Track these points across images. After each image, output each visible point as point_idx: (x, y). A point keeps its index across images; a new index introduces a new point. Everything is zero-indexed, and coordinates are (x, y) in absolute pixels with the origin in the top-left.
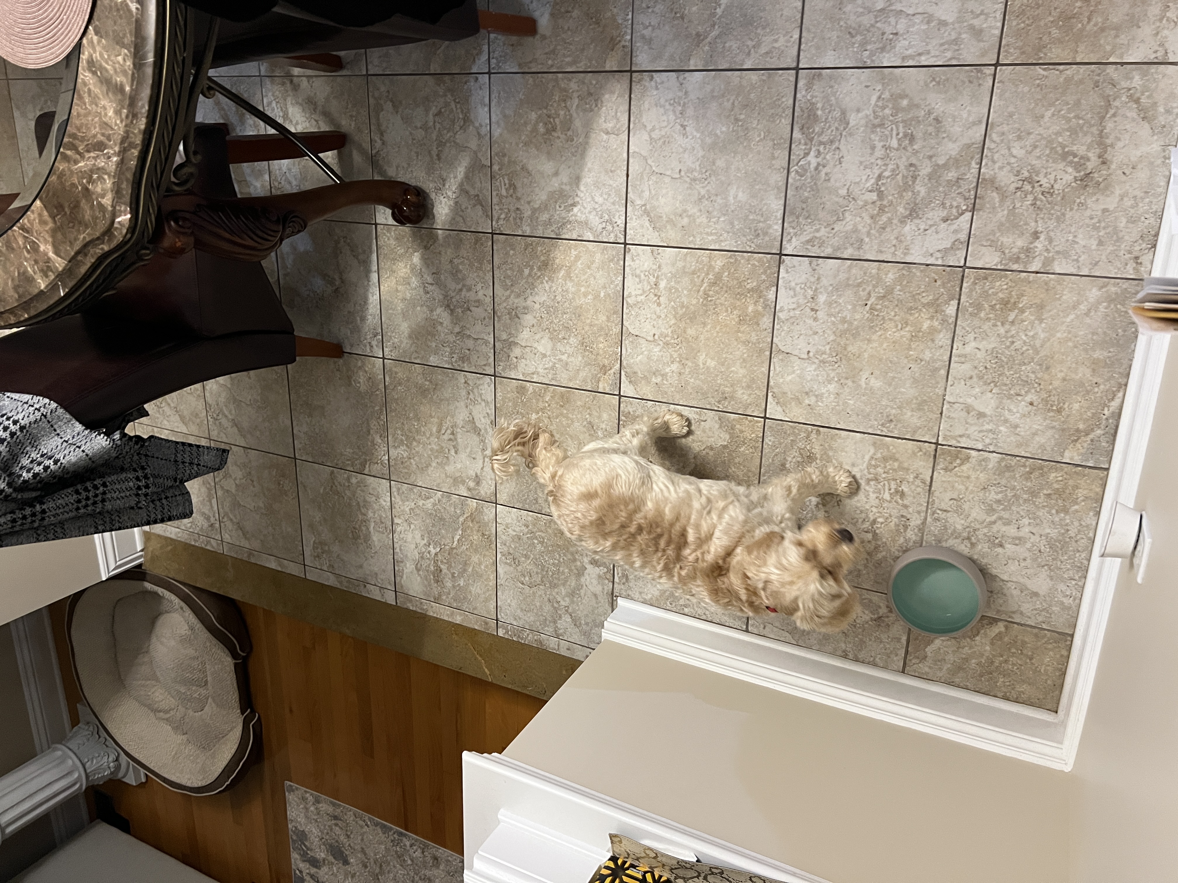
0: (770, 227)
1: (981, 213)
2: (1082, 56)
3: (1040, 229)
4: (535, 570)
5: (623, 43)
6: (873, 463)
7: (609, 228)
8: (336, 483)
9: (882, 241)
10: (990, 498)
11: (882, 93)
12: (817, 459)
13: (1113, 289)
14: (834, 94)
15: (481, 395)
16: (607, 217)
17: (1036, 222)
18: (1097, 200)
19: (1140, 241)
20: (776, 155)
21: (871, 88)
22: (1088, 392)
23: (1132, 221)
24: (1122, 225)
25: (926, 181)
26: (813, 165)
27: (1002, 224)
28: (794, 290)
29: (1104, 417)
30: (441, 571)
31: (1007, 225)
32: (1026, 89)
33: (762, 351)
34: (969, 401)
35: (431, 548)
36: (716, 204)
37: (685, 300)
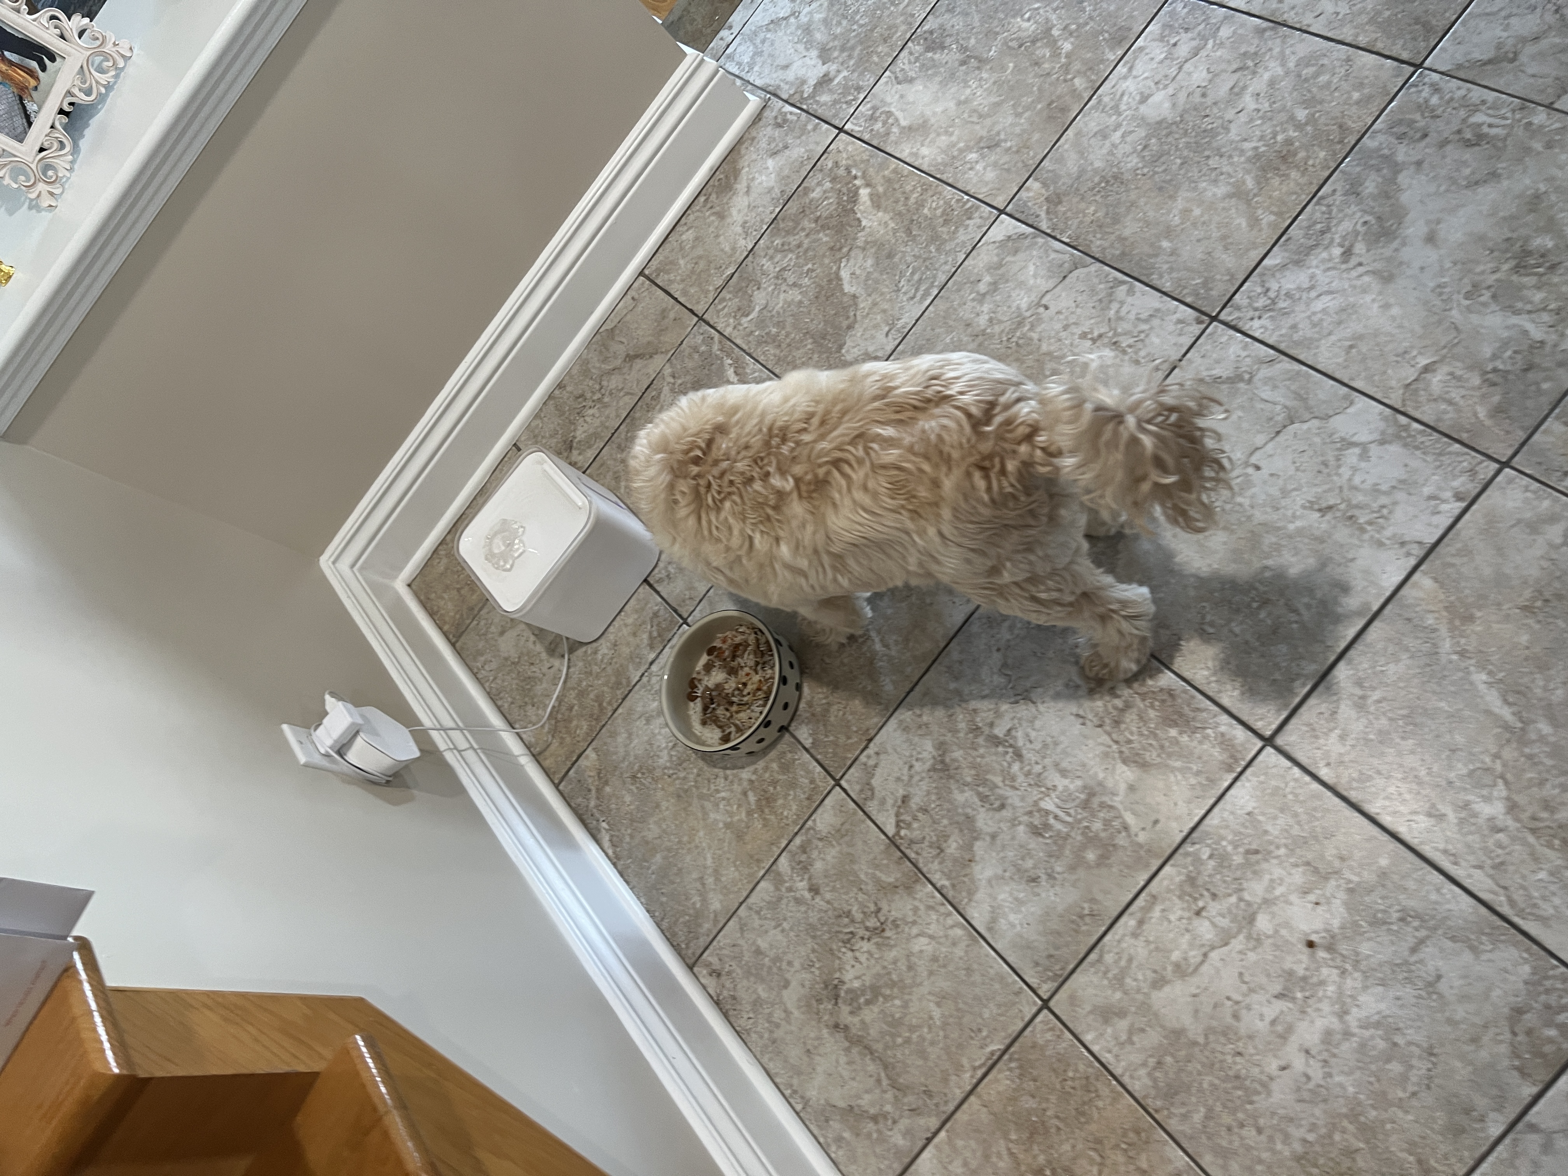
1: (882, 847)
2: (974, 1107)
3: (818, 899)
11: (1129, 836)
13: (707, 926)
14: (1184, 771)
17: (828, 902)
19: (730, 994)
24: (760, 989)
27: (852, 862)
29: (601, 820)
31: (848, 867)
32: (986, 1013)
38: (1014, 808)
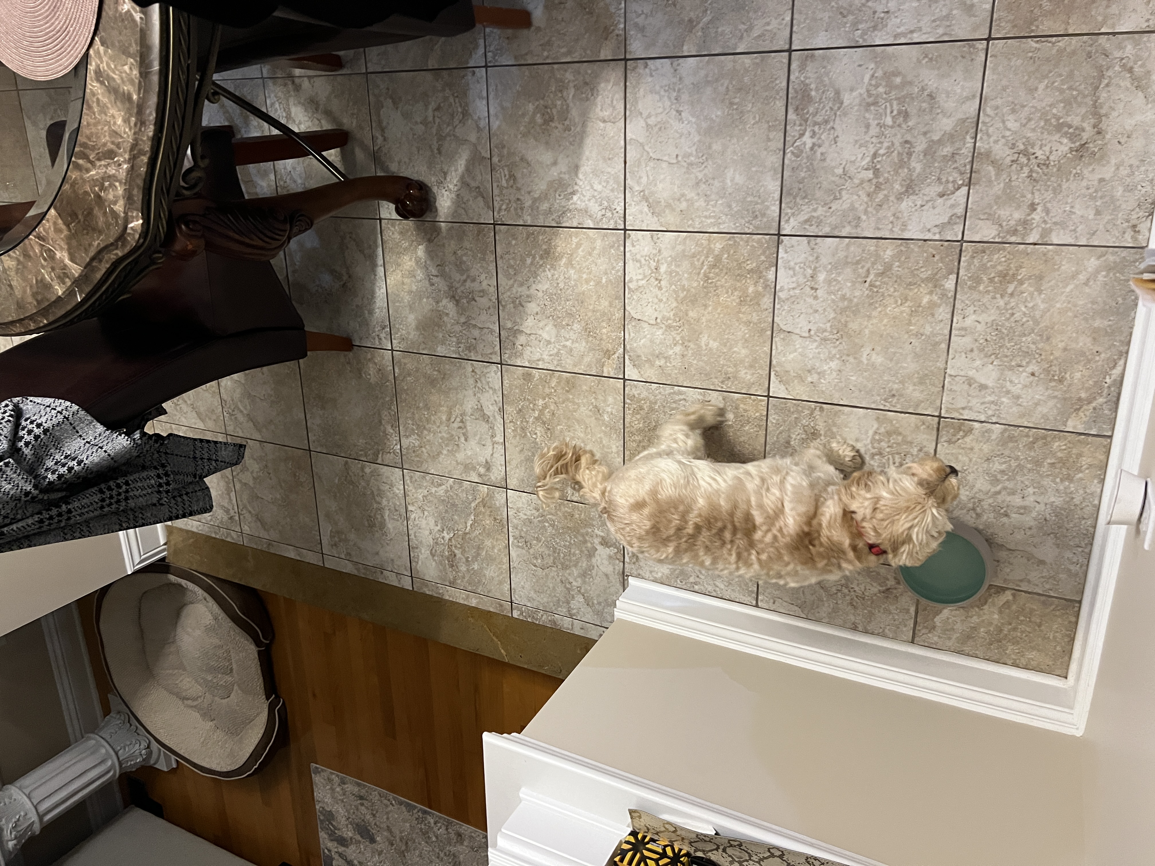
0: (768, 208)
1: (977, 187)
2: (1074, 27)
3: (1037, 201)
4: (547, 552)
5: (617, 32)
6: (877, 437)
7: (609, 214)
8: (351, 473)
9: (879, 219)
10: (994, 469)
11: (875, 72)
12: (821, 435)
13: (1111, 258)
14: (827, 74)
15: (488, 383)
16: (606, 204)
17: (1033, 193)
18: (1094, 170)
19: (1137, 210)
20: (771, 137)
21: (864, 67)
22: (1089, 361)
23: (1129, 189)
24: (1119, 194)
25: (921, 157)
26: (809, 145)
28: (793, 269)
29: (1106, 385)
30: (455, 556)
32: (1019, 62)
33: (763, 331)
34: (971, 373)
35: (445, 534)
36: (713, 187)
37: (685, 283)
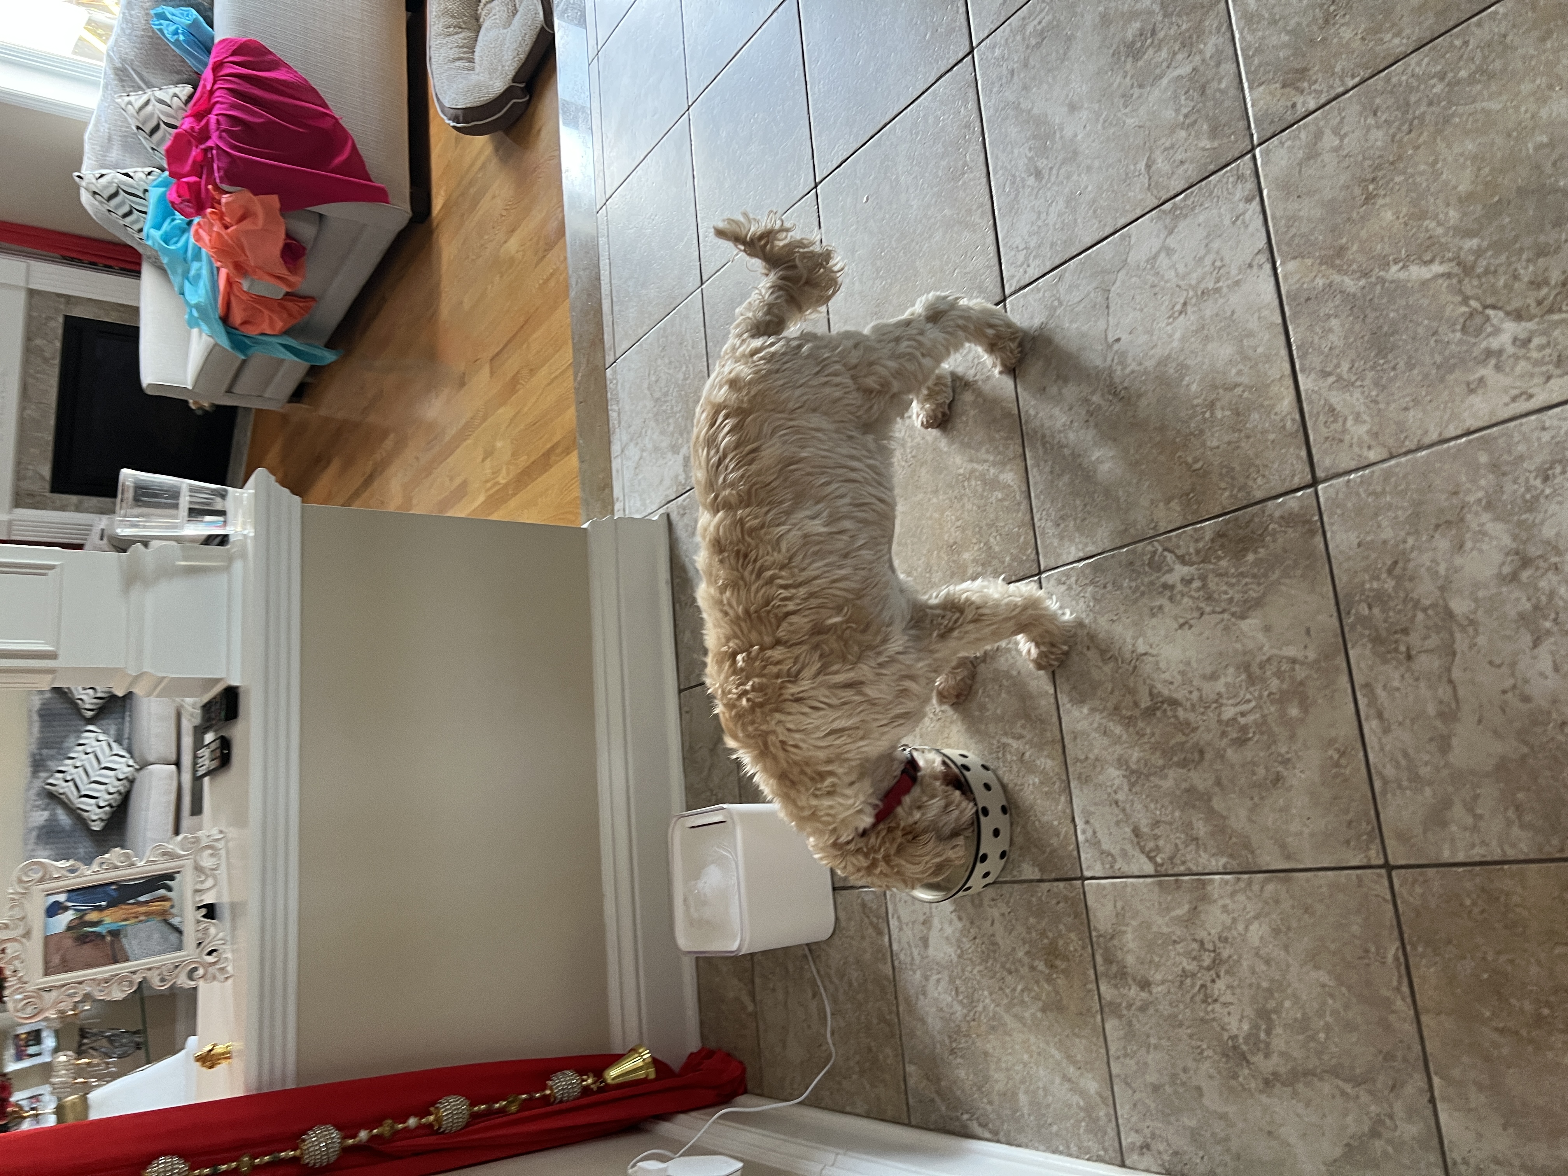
0: (1072, 540)
1: (1156, 889)
2: (1432, 1025)
3: (1156, 990)
4: (662, 384)
7: (1021, 257)
9: (1089, 735)
11: (1302, 664)
14: (1285, 573)
16: (1032, 244)
17: (1163, 982)
18: (1212, 1077)
19: (1170, 1151)
20: (1172, 504)
21: (1307, 640)
22: (980, 1089)
23: (1195, 1137)
24: (1186, 1121)
25: (1184, 785)
26: (1169, 579)
27: (1149, 927)
29: (960, 1115)
31: (1150, 936)
32: (1356, 930)
38: (1209, 744)
